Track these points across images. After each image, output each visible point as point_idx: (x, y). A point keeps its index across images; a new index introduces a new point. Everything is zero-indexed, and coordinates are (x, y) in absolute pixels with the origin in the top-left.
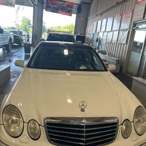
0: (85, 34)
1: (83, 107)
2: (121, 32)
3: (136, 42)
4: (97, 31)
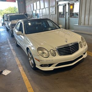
0: (26, 12)
2: (51, 8)
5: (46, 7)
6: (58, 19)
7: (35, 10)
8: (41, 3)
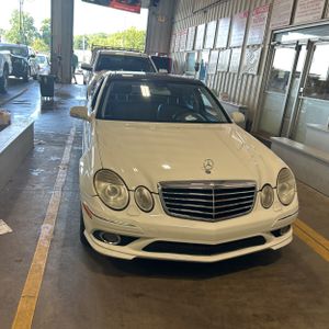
0: (168, 53)
1: (208, 167)
2: (247, 51)
3: (278, 71)
4: (197, 48)
5: (232, 44)
6: (263, 95)
7: (199, 52)
8: (220, 29)
